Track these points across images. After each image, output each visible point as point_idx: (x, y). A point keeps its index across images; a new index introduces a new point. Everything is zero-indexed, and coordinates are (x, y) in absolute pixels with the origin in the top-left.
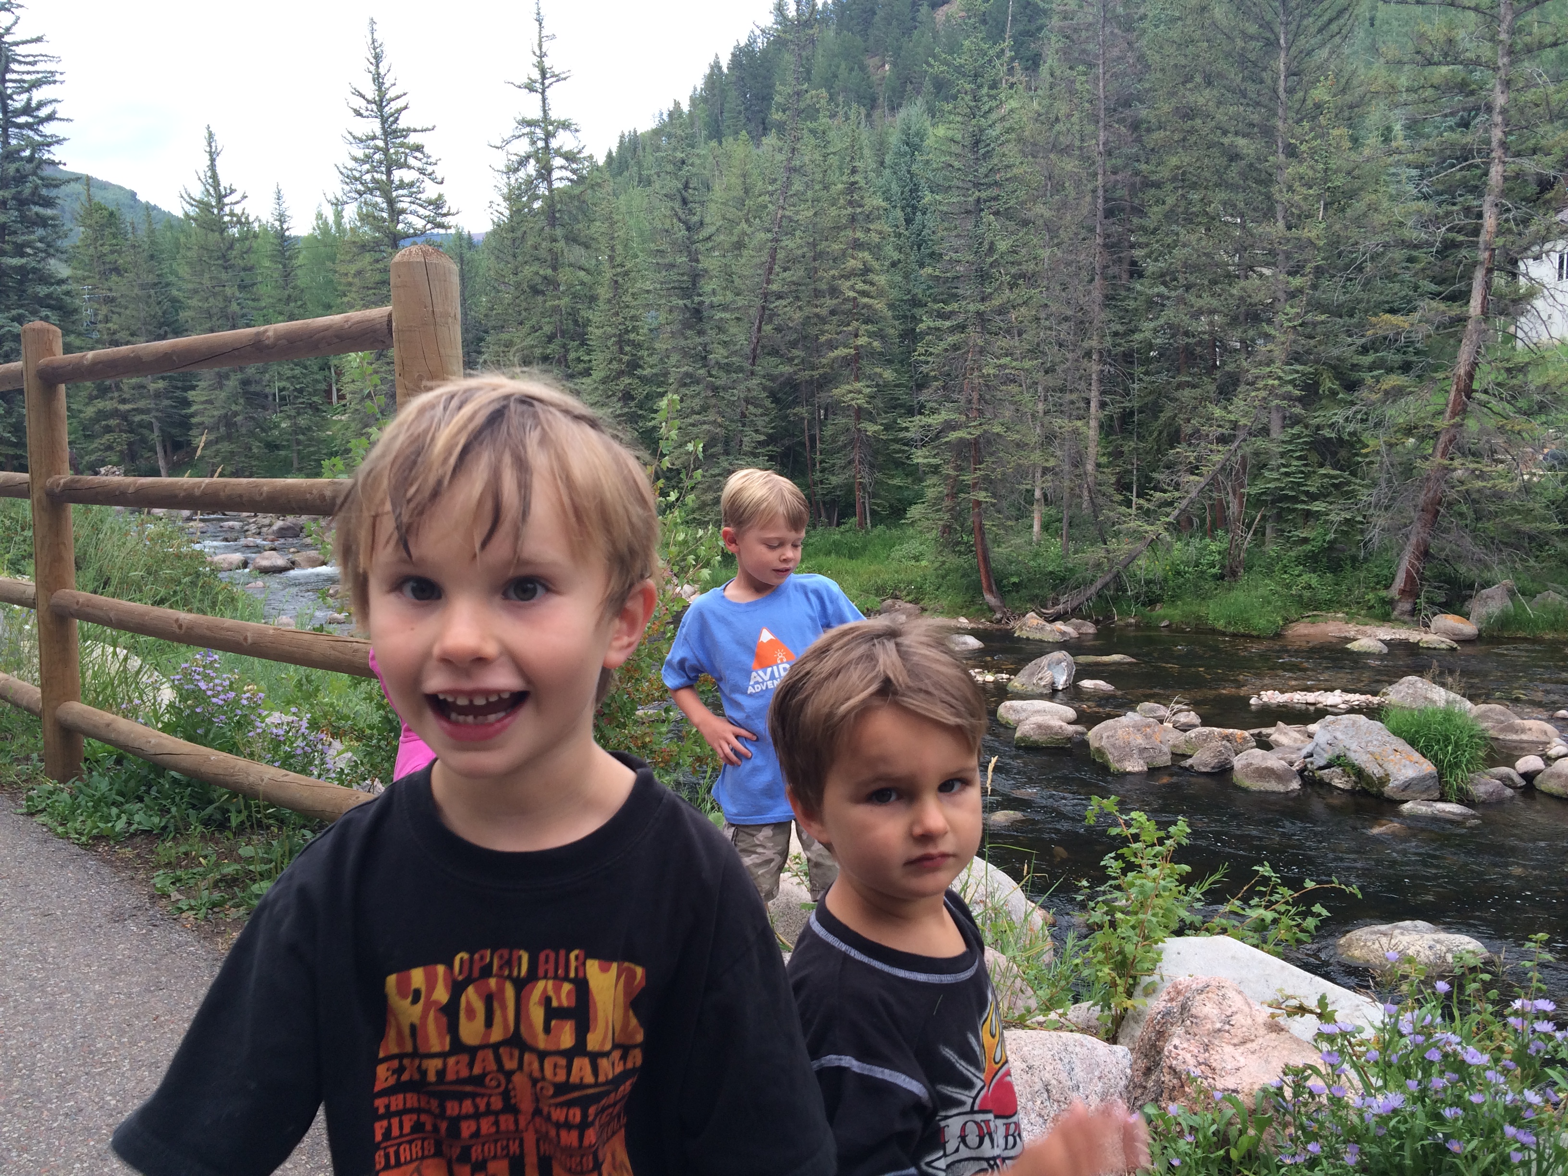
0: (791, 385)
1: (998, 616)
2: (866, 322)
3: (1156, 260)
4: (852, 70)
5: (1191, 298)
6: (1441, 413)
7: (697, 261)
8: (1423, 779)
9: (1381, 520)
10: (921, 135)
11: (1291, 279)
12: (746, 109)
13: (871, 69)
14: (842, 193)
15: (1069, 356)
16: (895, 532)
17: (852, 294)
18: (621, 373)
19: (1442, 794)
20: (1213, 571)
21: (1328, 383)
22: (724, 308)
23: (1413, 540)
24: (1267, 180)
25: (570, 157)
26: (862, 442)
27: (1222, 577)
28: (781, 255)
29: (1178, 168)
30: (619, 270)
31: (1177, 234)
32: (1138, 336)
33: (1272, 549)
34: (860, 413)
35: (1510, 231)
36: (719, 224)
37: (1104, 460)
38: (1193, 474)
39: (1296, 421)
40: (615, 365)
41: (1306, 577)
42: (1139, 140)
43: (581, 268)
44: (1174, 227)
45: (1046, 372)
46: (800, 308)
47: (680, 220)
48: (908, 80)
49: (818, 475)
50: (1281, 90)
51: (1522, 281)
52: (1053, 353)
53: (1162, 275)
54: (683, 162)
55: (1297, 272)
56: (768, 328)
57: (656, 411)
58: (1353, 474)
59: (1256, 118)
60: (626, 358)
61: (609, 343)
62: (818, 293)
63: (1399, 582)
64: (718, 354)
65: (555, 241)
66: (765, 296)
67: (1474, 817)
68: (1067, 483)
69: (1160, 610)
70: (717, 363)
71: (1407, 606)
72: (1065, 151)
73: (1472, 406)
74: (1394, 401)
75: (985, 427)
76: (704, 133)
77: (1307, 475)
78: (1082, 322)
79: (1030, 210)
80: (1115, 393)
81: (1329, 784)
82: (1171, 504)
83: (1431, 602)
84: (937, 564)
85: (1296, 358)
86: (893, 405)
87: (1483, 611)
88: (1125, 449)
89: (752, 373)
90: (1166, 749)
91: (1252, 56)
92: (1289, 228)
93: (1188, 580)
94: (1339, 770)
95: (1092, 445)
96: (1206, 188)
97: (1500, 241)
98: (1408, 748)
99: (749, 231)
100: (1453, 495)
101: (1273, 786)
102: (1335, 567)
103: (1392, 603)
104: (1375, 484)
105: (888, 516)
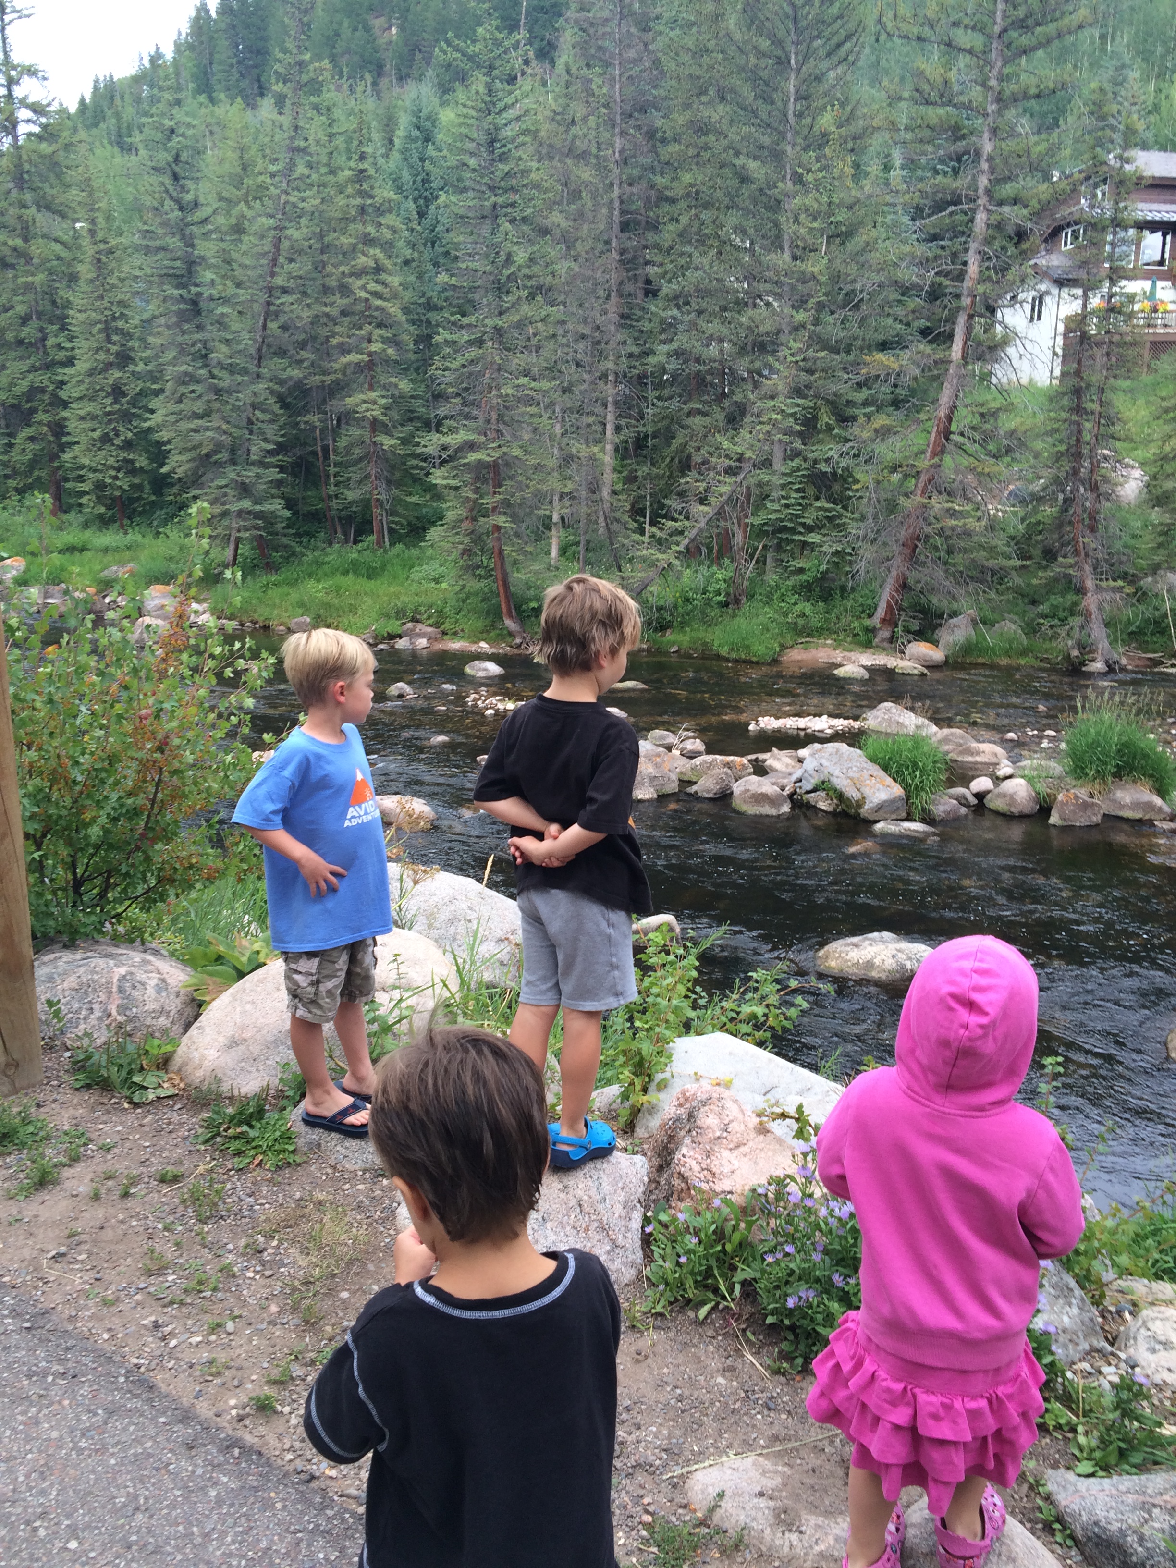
0: (301, 390)
1: (518, 641)
2: (380, 325)
3: (670, 282)
4: (355, 29)
5: (701, 323)
6: (923, 452)
7: (192, 246)
8: (892, 801)
9: (867, 552)
10: (432, 119)
11: (794, 313)
12: (239, 62)
13: (376, 31)
14: (350, 180)
15: (586, 376)
16: (414, 552)
17: (363, 295)
18: (109, 365)
19: (909, 814)
20: (719, 598)
21: (826, 418)
22: (224, 300)
23: (894, 573)
24: (776, 206)
25: (38, 109)
26: (378, 457)
27: (726, 605)
28: (285, 244)
29: (692, 185)
30: (102, 246)
31: (690, 256)
32: (652, 360)
33: (772, 578)
34: (376, 425)
35: (989, 278)
36: (215, 206)
37: (619, 487)
38: (701, 503)
39: (797, 454)
40: (102, 356)
41: (799, 607)
42: (654, 150)
43: (56, 240)
44: (688, 249)
45: (564, 392)
46: (308, 305)
47: (171, 198)
48: (416, 48)
49: (332, 489)
50: (790, 113)
51: (999, 328)
52: (570, 372)
53: (676, 297)
54: (172, 131)
55: (800, 307)
56: (273, 325)
57: (152, 412)
58: (845, 508)
59: (766, 140)
60: (114, 349)
61: (95, 330)
62: (326, 290)
63: (881, 612)
64: (220, 353)
65: (25, 206)
66: (270, 290)
67: (934, 834)
68: (584, 509)
69: (670, 636)
70: (219, 363)
71: (886, 633)
72: (582, 156)
73: (950, 447)
74: (883, 440)
75: (504, 449)
76: (191, 85)
77: (804, 508)
78: (598, 343)
79: (546, 218)
80: (630, 417)
81: (815, 807)
82: (681, 533)
83: (907, 631)
84: (457, 588)
85: (797, 392)
86: (410, 417)
87: (951, 639)
88: (639, 473)
89: (258, 376)
90: (674, 777)
91: (765, 74)
92: (795, 258)
93: (695, 607)
94: (823, 794)
95: (608, 470)
96: (718, 209)
97: (981, 289)
98: (882, 773)
99: (249, 214)
100: (928, 530)
101: (767, 810)
102: (826, 596)
103: (873, 631)
104: (863, 518)
105: (407, 535)
